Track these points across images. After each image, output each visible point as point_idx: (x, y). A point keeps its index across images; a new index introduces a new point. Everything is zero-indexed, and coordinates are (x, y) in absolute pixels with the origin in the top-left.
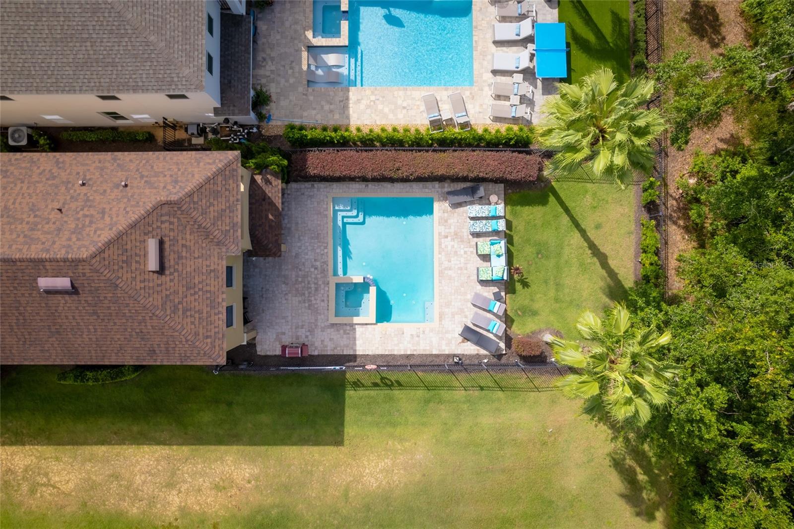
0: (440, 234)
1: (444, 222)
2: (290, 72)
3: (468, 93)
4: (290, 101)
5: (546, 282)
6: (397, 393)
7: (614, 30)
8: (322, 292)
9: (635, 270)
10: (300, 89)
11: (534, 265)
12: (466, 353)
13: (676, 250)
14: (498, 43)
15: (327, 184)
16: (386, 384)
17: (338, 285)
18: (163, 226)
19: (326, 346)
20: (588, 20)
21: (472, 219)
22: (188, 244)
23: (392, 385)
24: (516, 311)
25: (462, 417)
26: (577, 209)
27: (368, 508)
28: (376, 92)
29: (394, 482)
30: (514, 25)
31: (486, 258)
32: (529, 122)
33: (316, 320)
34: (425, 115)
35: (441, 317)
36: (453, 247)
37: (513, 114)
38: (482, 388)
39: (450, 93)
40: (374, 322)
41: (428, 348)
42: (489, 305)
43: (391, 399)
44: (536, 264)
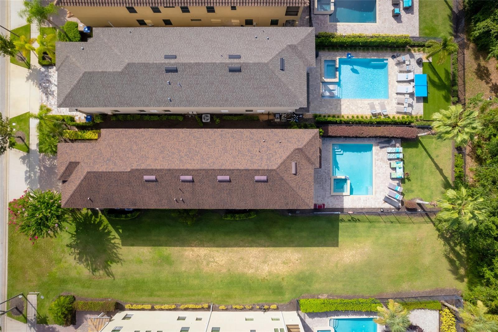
0: (375, 159)
1: (377, 154)
2: (315, 92)
3: (386, 102)
4: (315, 104)
5: (417, 179)
6: (358, 224)
7: (446, 77)
8: (328, 182)
9: (452, 174)
10: (319, 99)
11: (412, 172)
12: (385, 207)
13: (469, 166)
14: (399, 82)
15: (330, 138)
16: (353, 220)
17: (335, 179)
18: (296, 157)
19: (329, 205)
20: (435, 73)
21: (388, 153)
22: (303, 164)
23: (356, 221)
24: (405, 190)
25: (383, 233)
26: (429, 149)
27: (345, 271)
28: (350, 101)
29: (356, 260)
30: (405, 74)
31: (394, 169)
32: (411, 114)
33: (325, 194)
34: (369, 111)
35: (375, 193)
36: (380, 164)
37: (405, 111)
38: (392, 223)
39: (379, 102)
40: (349, 195)
41: (370, 205)
42: (395, 188)
43: (355, 226)
44: (413, 171)
